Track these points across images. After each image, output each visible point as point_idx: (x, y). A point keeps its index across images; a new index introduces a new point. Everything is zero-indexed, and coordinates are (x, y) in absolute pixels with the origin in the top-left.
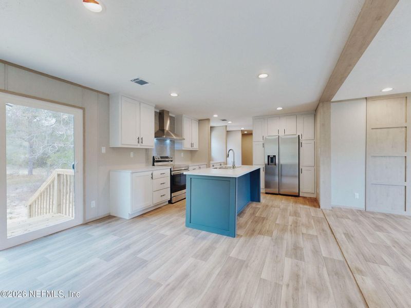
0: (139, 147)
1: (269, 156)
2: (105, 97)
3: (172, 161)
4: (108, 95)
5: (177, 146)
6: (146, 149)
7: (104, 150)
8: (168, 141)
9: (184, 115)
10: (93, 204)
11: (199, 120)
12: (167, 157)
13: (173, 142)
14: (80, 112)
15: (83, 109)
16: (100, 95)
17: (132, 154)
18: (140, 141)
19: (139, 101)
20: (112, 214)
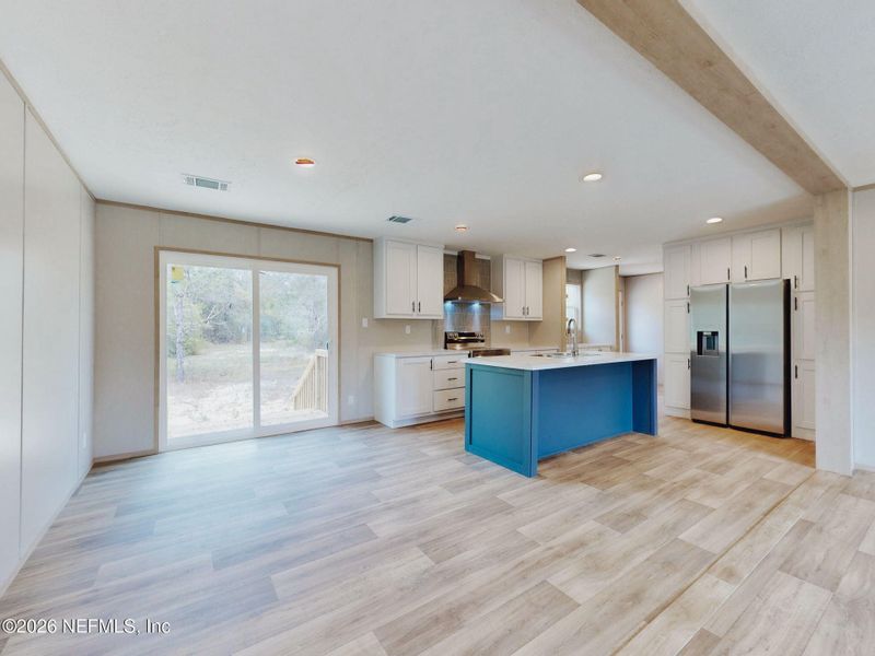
0: (415, 317)
1: (700, 335)
2: (366, 245)
3: (483, 341)
4: (371, 241)
5: (494, 314)
6: (433, 320)
7: (365, 323)
8: (476, 306)
9: (505, 255)
10: (351, 400)
11: (544, 261)
12: (473, 334)
13: (487, 307)
14: (335, 270)
15: (338, 266)
16: (361, 243)
17: (408, 330)
18: (416, 308)
19: (417, 244)
20: (376, 419)
